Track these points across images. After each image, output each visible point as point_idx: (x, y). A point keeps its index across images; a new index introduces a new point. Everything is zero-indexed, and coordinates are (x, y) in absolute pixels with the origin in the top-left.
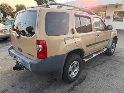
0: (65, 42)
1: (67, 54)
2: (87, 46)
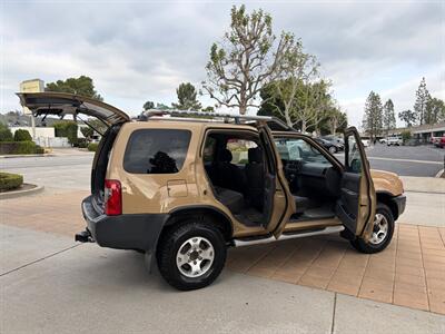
0: (169, 189)
1: (168, 214)
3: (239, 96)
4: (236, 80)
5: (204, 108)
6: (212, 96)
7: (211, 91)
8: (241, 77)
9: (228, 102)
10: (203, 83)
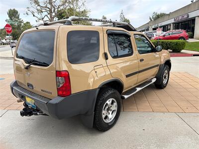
0: (96, 72)
1: (98, 88)
2: (127, 76)
3: (49, 16)
4: (46, 7)
5: (25, 22)
6: (34, 16)
7: (33, 13)
8: (49, 6)
9: (43, 19)
10: (28, 8)
